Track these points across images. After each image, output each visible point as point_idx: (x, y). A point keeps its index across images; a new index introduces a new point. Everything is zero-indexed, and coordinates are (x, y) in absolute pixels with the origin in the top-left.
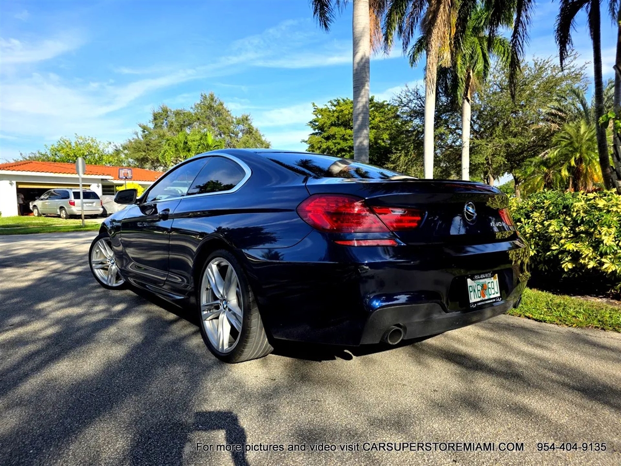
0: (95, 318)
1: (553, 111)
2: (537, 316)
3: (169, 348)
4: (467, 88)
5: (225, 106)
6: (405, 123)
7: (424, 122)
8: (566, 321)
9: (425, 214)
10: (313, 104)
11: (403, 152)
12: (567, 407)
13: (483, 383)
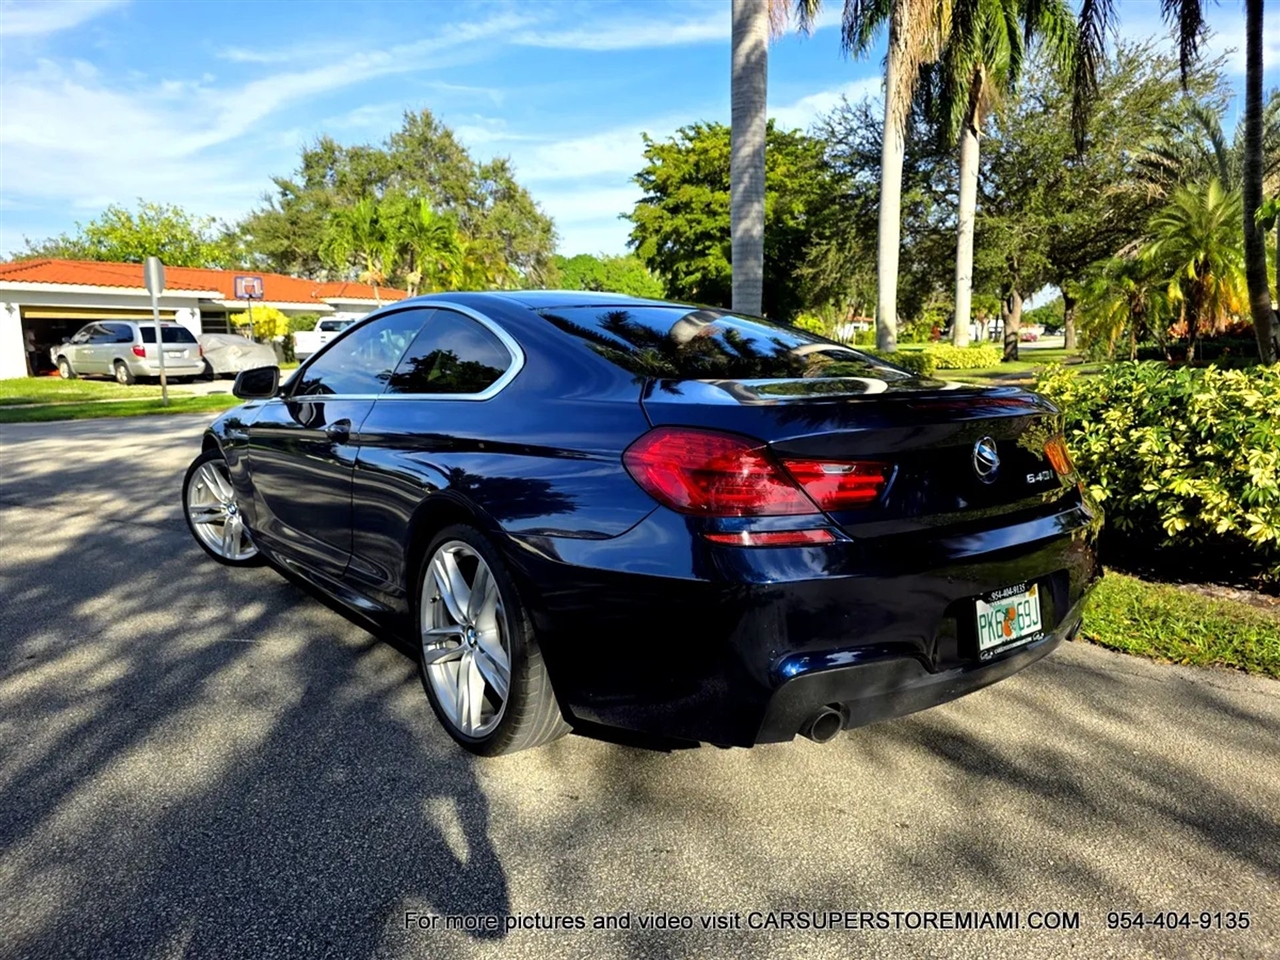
0: (200, 641)
1: (1153, 157)
2: (1109, 638)
3: (358, 718)
4: (972, 104)
5: (456, 137)
6: (840, 178)
7: (879, 177)
8: (1168, 650)
9: (893, 470)
10: (645, 135)
11: (834, 242)
12: (1170, 865)
13: (1001, 806)
